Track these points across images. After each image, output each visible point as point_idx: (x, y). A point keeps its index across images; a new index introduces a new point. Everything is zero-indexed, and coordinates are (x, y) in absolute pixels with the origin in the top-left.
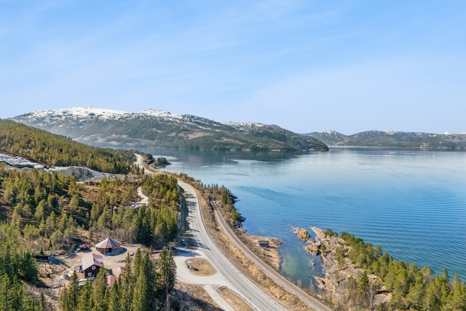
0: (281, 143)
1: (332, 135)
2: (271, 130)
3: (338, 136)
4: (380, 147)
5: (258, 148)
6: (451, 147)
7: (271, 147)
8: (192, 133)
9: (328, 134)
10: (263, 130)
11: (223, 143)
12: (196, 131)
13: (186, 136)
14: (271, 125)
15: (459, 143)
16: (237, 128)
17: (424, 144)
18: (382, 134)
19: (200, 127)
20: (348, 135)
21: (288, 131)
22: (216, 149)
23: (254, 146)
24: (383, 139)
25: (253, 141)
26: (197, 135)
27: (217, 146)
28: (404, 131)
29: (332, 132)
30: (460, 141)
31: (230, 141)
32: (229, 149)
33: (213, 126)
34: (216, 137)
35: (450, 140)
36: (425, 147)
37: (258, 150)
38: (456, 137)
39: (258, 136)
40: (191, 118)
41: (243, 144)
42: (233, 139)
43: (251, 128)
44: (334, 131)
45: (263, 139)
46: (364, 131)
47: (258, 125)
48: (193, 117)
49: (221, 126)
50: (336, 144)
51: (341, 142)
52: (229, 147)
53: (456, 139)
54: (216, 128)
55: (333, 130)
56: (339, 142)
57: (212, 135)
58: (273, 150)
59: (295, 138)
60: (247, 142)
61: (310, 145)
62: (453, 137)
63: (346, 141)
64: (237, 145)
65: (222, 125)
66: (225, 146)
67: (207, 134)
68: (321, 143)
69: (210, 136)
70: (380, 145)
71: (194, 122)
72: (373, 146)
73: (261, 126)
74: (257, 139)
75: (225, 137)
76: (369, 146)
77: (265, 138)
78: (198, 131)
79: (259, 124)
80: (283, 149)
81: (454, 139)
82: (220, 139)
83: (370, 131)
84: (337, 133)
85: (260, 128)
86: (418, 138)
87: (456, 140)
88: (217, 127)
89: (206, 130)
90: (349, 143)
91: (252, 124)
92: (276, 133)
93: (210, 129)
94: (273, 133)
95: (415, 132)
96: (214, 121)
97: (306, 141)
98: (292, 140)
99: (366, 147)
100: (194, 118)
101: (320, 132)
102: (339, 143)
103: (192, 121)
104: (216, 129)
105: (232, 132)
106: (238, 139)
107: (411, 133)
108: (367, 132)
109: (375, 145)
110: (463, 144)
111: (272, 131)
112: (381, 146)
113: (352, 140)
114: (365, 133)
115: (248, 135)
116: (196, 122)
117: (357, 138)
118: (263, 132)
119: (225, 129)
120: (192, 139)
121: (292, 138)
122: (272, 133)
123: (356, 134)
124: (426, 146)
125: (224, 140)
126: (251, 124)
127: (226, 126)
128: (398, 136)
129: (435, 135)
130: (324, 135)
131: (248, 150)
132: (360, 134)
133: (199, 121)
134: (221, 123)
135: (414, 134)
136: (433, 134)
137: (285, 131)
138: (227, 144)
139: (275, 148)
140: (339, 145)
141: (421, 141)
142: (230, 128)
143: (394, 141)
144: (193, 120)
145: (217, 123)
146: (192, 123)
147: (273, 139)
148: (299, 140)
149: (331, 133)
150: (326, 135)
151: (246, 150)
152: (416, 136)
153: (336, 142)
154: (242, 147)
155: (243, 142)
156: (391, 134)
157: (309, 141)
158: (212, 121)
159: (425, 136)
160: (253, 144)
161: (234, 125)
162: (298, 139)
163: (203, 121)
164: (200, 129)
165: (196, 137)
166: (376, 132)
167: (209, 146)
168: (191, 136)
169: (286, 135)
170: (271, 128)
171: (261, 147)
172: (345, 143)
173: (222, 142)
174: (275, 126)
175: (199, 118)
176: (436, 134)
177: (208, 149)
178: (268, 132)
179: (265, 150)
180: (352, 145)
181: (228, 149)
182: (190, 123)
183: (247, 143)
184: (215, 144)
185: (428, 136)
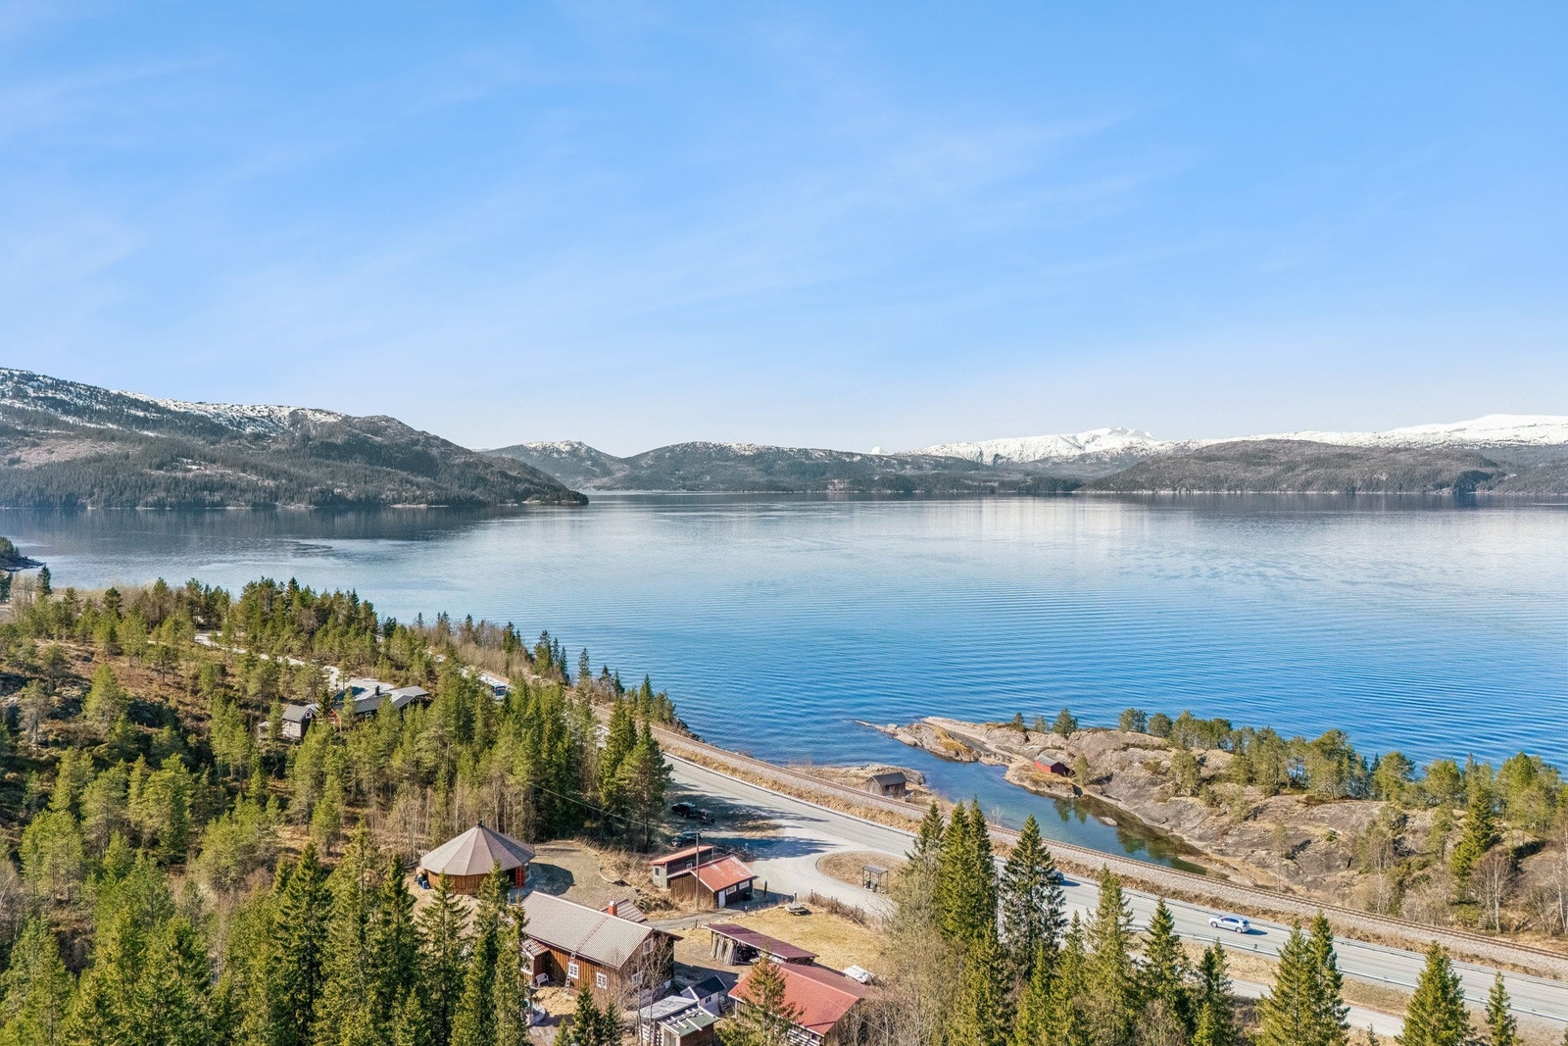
0: (420, 479)
1: (575, 456)
2: (376, 434)
3: (591, 458)
4: (721, 493)
5: (340, 499)
6: (902, 488)
7: (387, 495)
8: (38, 445)
9: (559, 452)
10: (347, 433)
11: (192, 483)
12: (56, 437)
13: (9, 456)
14: (372, 418)
15: (919, 477)
16: (233, 425)
17: (836, 481)
18: (723, 452)
19: (70, 419)
20: (623, 456)
21: (437, 438)
22: (159, 506)
23: (322, 492)
24: (725, 467)
25: (313, 473)
26: (62, 450)
27: (163, 494)
28: (780, 446)
29: (572, 446)
30: (917, 472)
31: (222, 476)
32: (222, 503)
33: (128, 416)
34: (157, 460)
35: (893, 470)
36: (841, 490)
37: (341, 507)
38: (907, 463)
39: (328, 457)
40: (18, 382)
41: (277, 487)
42: (231, 466)
43: (292, 425)
44: (580, 444)
45: (351, 465)
46: (669, 443)
47: (317, 414)
48: (30, 378)
49: (162, 417)
50: (588, 485)
51: (605, 480)
52: (217, 497)
53: (908, 467)
54: (143, 423)
55: (575, 439)
56: (597, 477)
57: (134, 451)
58: (399, 506)
59: (468, 465)
60: (290, 478)
61: (521, 487)
62: (902, 461)
63: (619, 475)
64: (253, 488)
65: (169, 411)
66: (199, 493)
67: (112, 448)
68: (550, 479)
69: (127, 457)
70: (721, 486)
71: (39, 398)
72: (703, 489)
73: (331, 419)
74: (328, 466)
75: (192, 458)
76: (691, 489)
77: (356, 464)
78: (65, 437)
79: (321, 411)
80: (437, 503)
81: (903, 468)
82: (175, 468)
83: (687, 445)
84: (589, 450)
85: (332, 429)
86: (818, 465)
87: (908, 471)
88: (145, 420)
89: (101, 432)
90: (631, 482)
91: (293, 414)
92: (396, 445)
93: (115, 427)
94: (386, 446)
95: (808, 448)
96: (130, 395)
97: (503, 474)
98: (457, 471)
99: (682, 493)
100: (35, 384)
101: (534, 446)
102: (597, 482)
103: (26, 396)
104: (143, 428)
105: (218, 442)
106: (254, 467)
107: (799, 450)
108: (678, 446)
109: (707, 487)
110: (930, 480)
111: (379, 439)
112: (725, 490)
113: (636, 472)
114: (672, 449)
115: (292, 453)
116: (46, 398)
117: (650, 466)
118: (347, 443)
119: (181, 427)
120: (39, 468)
121: (458, 466)
122: (380, 446)
123: (647, 453)
124: (842, 486)
125: (190, 470)
126: (286, 412)
127: (185, 416)
128: (766, 459)
129: (859, 458)
130: (546, 452)
131: (299, 507)
132: (659, 454)
133: (60, 396)
134: (161, 404)
135: (805, 453)
136: (852, 455)
137: (429, 440)
138: (210, 486)
139: (407, 497)
140: (599, 488)
141: (823, 474)
142: (209, 428)
143: (754, 474)
144: (30, 391)
145: (146, 406)
146: (28, 404)
147: (389, 465)
148: (480, 471)
149: (568, 448)
150: (555, 455)
151: (292, 507)
152: (811, 459)
153: (587, 480)
154: (274, 495)
155: (274, 476)
156: (747, 453)
157: (514, 474)
158: (119, 396)
159: (835, 458)
160: (316, 484)
161: (218, 415)
162: (477, 468)
163: (79, 396)
164: (66, 426)
165: (54, 458)
166: (706, 445)
167: (127, 494)
168: (34, 457)
169: (434, 452)
170: (375, 426)
171: (350, 496)
172: (619, 481)
173: (184, 478)
174: (388, 420)
175: (58, 385)
176: (861, 455)
177: (122, 505)
178: (366, 440)
179: (370, 505)
180: (639, 489)
181: (213, 504)
182: (18, 405)
183: (291, 481)
184: (154, 486)
185: (840, 459)
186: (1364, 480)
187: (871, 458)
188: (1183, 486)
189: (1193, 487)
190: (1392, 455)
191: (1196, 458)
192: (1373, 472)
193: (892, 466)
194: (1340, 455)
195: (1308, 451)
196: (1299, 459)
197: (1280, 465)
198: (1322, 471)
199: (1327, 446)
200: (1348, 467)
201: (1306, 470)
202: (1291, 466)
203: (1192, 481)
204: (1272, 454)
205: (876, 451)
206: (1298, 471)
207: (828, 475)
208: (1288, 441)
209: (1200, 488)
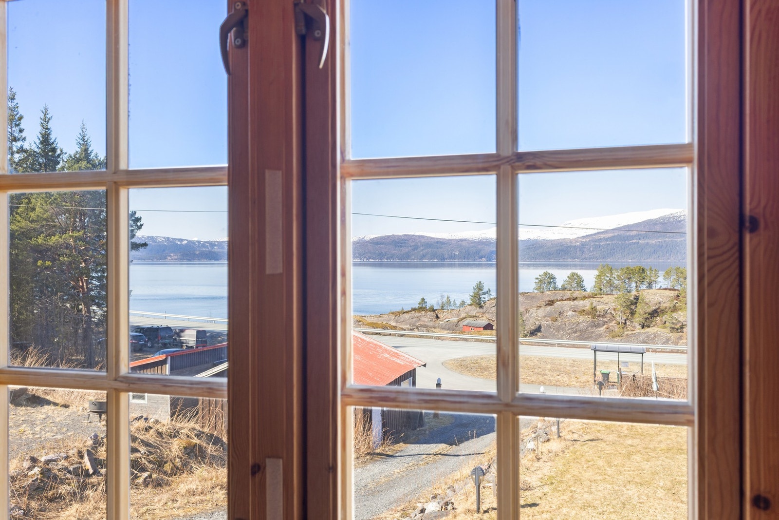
6: (213, 258)
17: (172, 255)
30: (221, 250)
36: (175, 259)
38: (215, 245)
53: (216, 247)
81: (213, 248)
86: (161, 246)
87: (216, 250)
95: (154, 236)
107: (148, 237)
124: (176, 257)
129: (186, 242)
135: (152, 238)
136: (181, 240)
141: (164, 250)
152: (156, 242)
159: (171, 242)
176: (187, 240)
185: (174, 243)
186: (448, 254)
187: (193, 242)
188: (365, 257)
189: (370, 258)
190: (459, 242)
191: (371, 243)
192: (453, 251)
193: (207, 247)
194: (437, 242)
195: (423, 240)
196: (419, 244)
197: (411, 246)
198: (430, 250)
199: (431, 238)
200: (441, 248)
201: (423, 249)
202: (416, 248)
203: (370, 255)
204: (406, 242)
205: (195, 239)
206: (419, 250)
207: (167, 252)
208: (414, 235)
209: (373, 259)
